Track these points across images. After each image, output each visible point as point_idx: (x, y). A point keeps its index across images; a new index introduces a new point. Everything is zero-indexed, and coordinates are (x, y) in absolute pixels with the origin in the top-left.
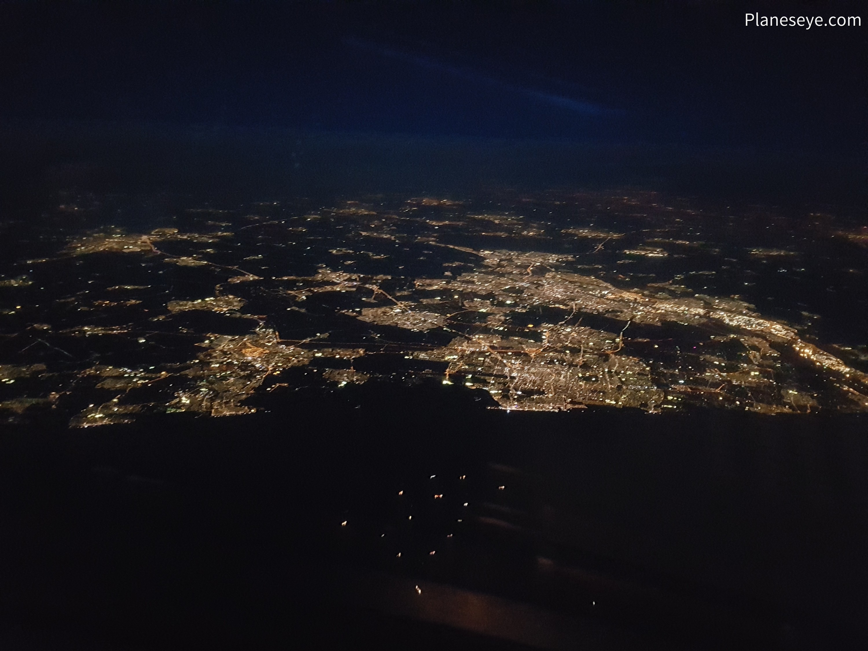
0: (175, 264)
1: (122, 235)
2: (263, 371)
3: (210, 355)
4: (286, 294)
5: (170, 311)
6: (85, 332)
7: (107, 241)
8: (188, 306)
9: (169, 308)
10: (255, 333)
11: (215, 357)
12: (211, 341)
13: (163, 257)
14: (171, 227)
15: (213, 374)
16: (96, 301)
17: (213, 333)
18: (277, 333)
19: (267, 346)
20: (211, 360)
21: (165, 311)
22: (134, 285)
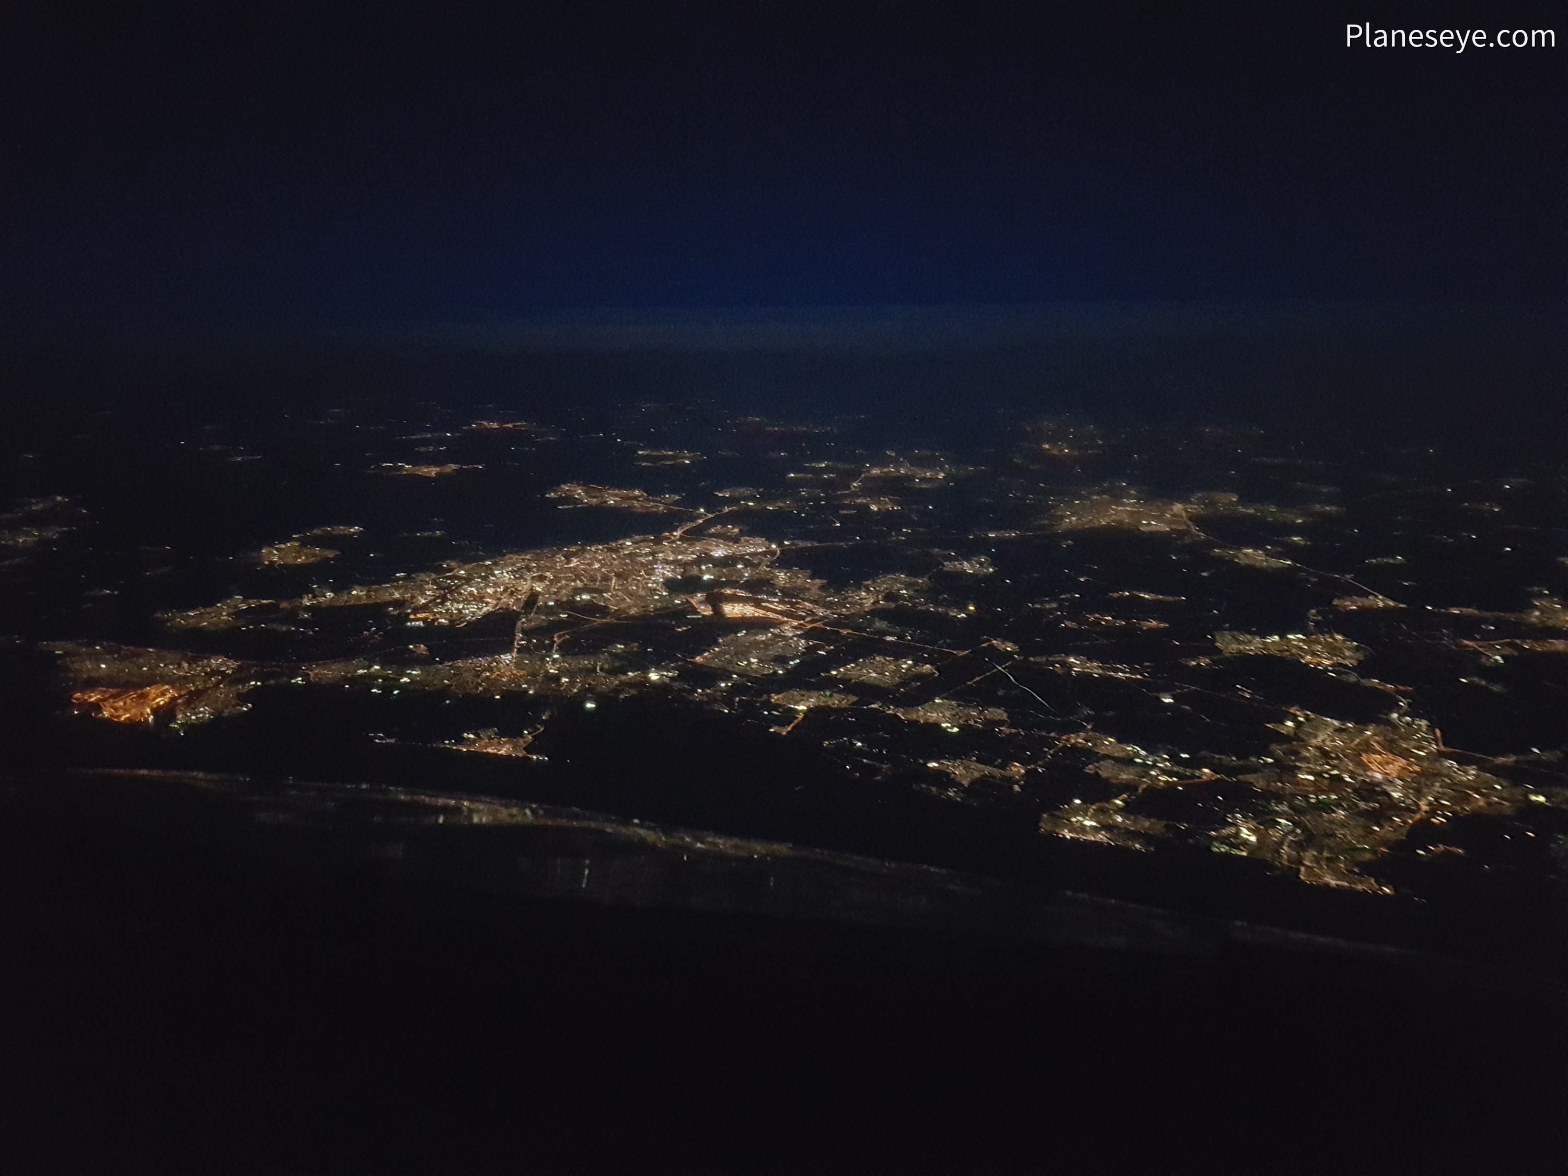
0: (1231, 563)
1: (1139, 501)
2: (1408, 809)
3: (1296, 753)
4: (1456, 645)
5: (1219, 651)
6: (1071, 666)
7: (1113, 509)
8: (1253, 645)
9: (1218, 644)
10: (1389, 723)
11: (1306, 760)
12: (1299, 724)
13: (1210, 545)
14: (1225, 492)
15: (1302, 793)
16: (1092, 613)
17: (1303, 708)
18: (1438, 732)
19: (1418, 757)
20: (1298, 764)
21: (1210, 650)
22: (1157, 593)
